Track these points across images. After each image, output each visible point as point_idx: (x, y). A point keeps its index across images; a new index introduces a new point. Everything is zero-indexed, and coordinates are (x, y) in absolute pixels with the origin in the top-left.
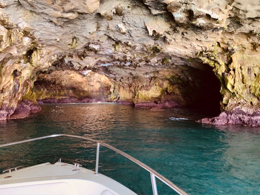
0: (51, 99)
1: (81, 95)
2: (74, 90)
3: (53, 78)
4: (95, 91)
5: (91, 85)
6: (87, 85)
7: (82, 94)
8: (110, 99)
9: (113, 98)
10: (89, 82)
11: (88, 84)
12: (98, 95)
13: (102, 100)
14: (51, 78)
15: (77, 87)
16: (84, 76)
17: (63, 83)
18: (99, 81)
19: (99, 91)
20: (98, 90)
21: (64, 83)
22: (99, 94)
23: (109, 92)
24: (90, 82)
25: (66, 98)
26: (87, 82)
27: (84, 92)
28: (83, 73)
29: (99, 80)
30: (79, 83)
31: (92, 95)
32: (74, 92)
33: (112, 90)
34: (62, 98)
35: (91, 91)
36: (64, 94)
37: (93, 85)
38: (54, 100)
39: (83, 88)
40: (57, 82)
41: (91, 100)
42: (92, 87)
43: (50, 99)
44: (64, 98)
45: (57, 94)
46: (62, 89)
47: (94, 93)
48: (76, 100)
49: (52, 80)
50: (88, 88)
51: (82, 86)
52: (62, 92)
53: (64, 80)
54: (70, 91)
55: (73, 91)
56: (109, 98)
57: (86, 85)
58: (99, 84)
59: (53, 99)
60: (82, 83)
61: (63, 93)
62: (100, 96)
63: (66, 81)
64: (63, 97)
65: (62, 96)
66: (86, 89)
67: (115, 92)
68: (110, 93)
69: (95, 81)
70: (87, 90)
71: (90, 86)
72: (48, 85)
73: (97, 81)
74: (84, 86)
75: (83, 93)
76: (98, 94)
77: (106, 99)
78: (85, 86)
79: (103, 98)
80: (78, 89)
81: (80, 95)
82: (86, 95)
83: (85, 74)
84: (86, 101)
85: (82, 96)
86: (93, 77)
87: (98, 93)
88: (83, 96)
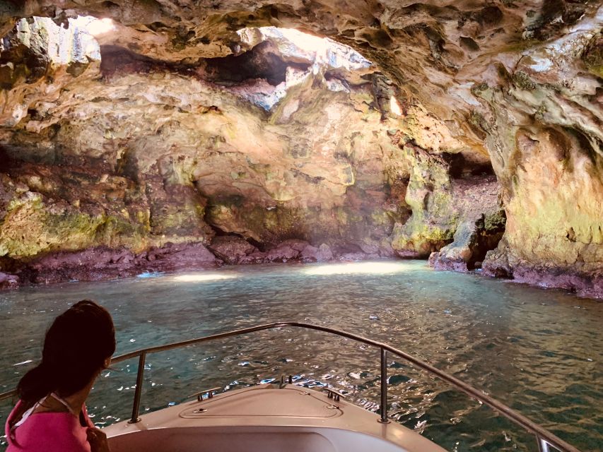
0: (102, 248)
1: (269, 226)
2: (235, 203)
3: (111, 142)
4: (327, 206)
5: (308, 178)
6: (291, 175)
7: (271, 223)
8: (403, 244)
9: (421, 237)
10: (294, 153)
11: (297, 174)
12: (344, 227)
13: (364, 248)
14: (102, 140)
15: (250, 190)
16: (265, 114)
17: (177, 169)
18: (345, 155)
19: (348, 206)
20: (340, 202)
21: (183, 172)
22: (348, 218)
23: (394, 210)
24: (303, 154)
25: (192, 244)
26: (290, 159)
27: (280, 212)
28: (257, 99)
29: (348, 148)
30: (253, 166)
31: (318, 226)
32: (237, 216)
33: (414, 197)
34: (169, 244)
35: (311, 208)
36: (185, 221)
37: (319, 178)
38: (116, 257)
39: (272, 195)
40: (145, 165)
41: (310, 248)
42: (311, 186)
43: (95, 249)
44: (181, 245)
45: (136, 226)
46: (172, 201)
47: (323, 217)
48: (242, 253)
49: (108, 153)
50: (296, 193)
51: (268, 183)
52: (171, 216)
53: (181, 158)
54: (220, 212)
55: (234, 212)
56: (397, 237)
57: (285, 175)
58: (346, 171)
59: (110, 250)
60: (267, 166)
61: (181, 217)
62: (352, 228)
63: (195, 163)
64: (176, 240)
65: (169, 232)
66: (285, 198)
67: (433, 208)
68: (408, 212)
69: (327, 149)
70: (294, 204)
71: (303, 179)
72: (87, 177)
73: (336, 155)
74: (277, 184)
75: (278, 219)
76: (344, 221)
77: (385, 244)
78: (283, 184)
79: (368, 240)
80: (256, 200)
81: (265, 225)
82: (287, 225)
83: (270, 101)
84: (288, 253)
85: (272, 233)
86: (316, 125)
87: (345, 215)
88: (276, 232)
